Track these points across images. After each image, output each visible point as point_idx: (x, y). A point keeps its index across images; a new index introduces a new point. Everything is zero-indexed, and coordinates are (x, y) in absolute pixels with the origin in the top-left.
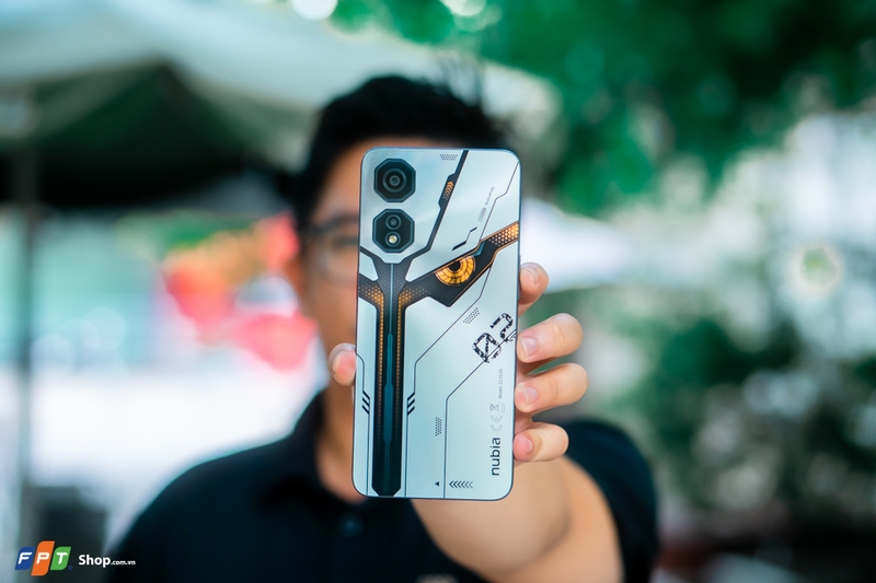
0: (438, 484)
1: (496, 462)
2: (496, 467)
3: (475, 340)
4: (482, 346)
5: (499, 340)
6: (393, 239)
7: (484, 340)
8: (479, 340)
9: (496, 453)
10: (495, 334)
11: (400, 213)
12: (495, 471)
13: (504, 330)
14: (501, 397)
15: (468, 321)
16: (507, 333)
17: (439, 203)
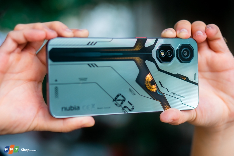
0: (56, 81)
1: (68, 109)
2: (66, 109)
3: (123, 94)
4: (120, 98)
5: (123, 106)
6: (163, 54)
7: (122, 98)
8: (123, 96)
9: (72, 108)
10: (126, 104)
11: (173, 57)
12: (64, 109)
13: (127, 108)
14: (98, 108)
15: (130, 91)
16: (126, 109)
17: (178, 74)
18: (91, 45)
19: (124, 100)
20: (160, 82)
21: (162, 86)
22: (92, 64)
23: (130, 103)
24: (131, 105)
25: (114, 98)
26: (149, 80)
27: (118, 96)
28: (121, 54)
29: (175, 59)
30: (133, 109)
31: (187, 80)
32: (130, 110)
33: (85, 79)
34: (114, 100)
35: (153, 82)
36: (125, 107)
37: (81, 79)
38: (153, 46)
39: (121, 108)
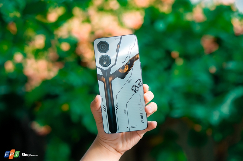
0: (127, 128)
1: (142, 119)
2: (142, 121)
3: (132, 87)
4: (134, 88)
6: (105, 63)
9: (142, 117)
10: (137, 85)
11: (106, 56)
12: (142, 122)
14: (141, 102)
15: (129, 82)
16: (140, 84)
17: (116, 51)
18: (105, 109)
19: (135, 85)
20: (122, 63)
21: (125, 61)
22: (116, 108)
23: (136, 82)
24: (137, 81)
25: (134, 92)
26: (122, 70)
27: (133, 90)
28: (108, 90)
29: (108, 54)
30: (139, 79)
31: (119, 44)
32: (141, 81)
33: (125, 111)
34: (135, 92)
35: (123, 68)
36: (139, 85)
37: (125, 114)
38: (102, 70)
39: (140, 87)
